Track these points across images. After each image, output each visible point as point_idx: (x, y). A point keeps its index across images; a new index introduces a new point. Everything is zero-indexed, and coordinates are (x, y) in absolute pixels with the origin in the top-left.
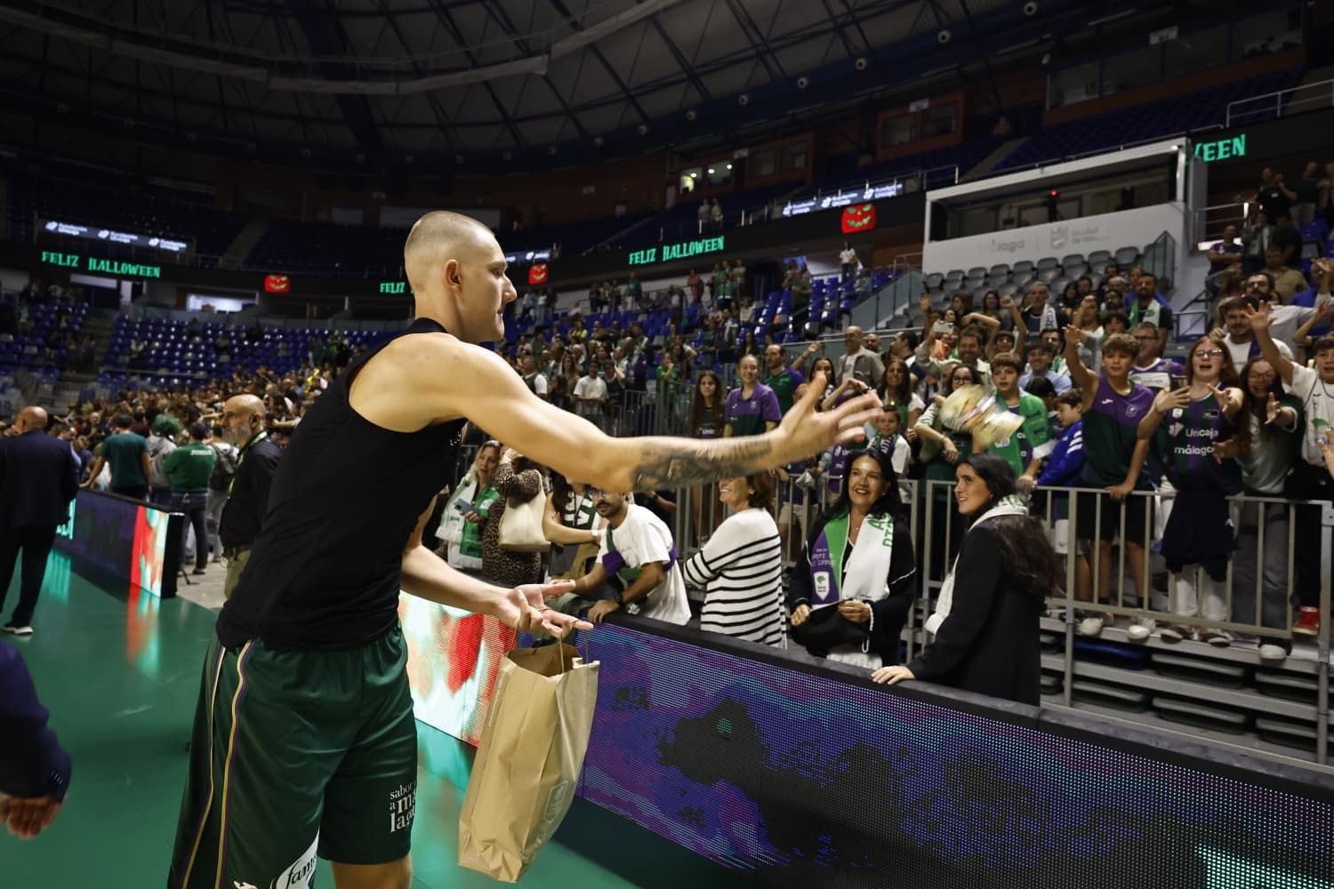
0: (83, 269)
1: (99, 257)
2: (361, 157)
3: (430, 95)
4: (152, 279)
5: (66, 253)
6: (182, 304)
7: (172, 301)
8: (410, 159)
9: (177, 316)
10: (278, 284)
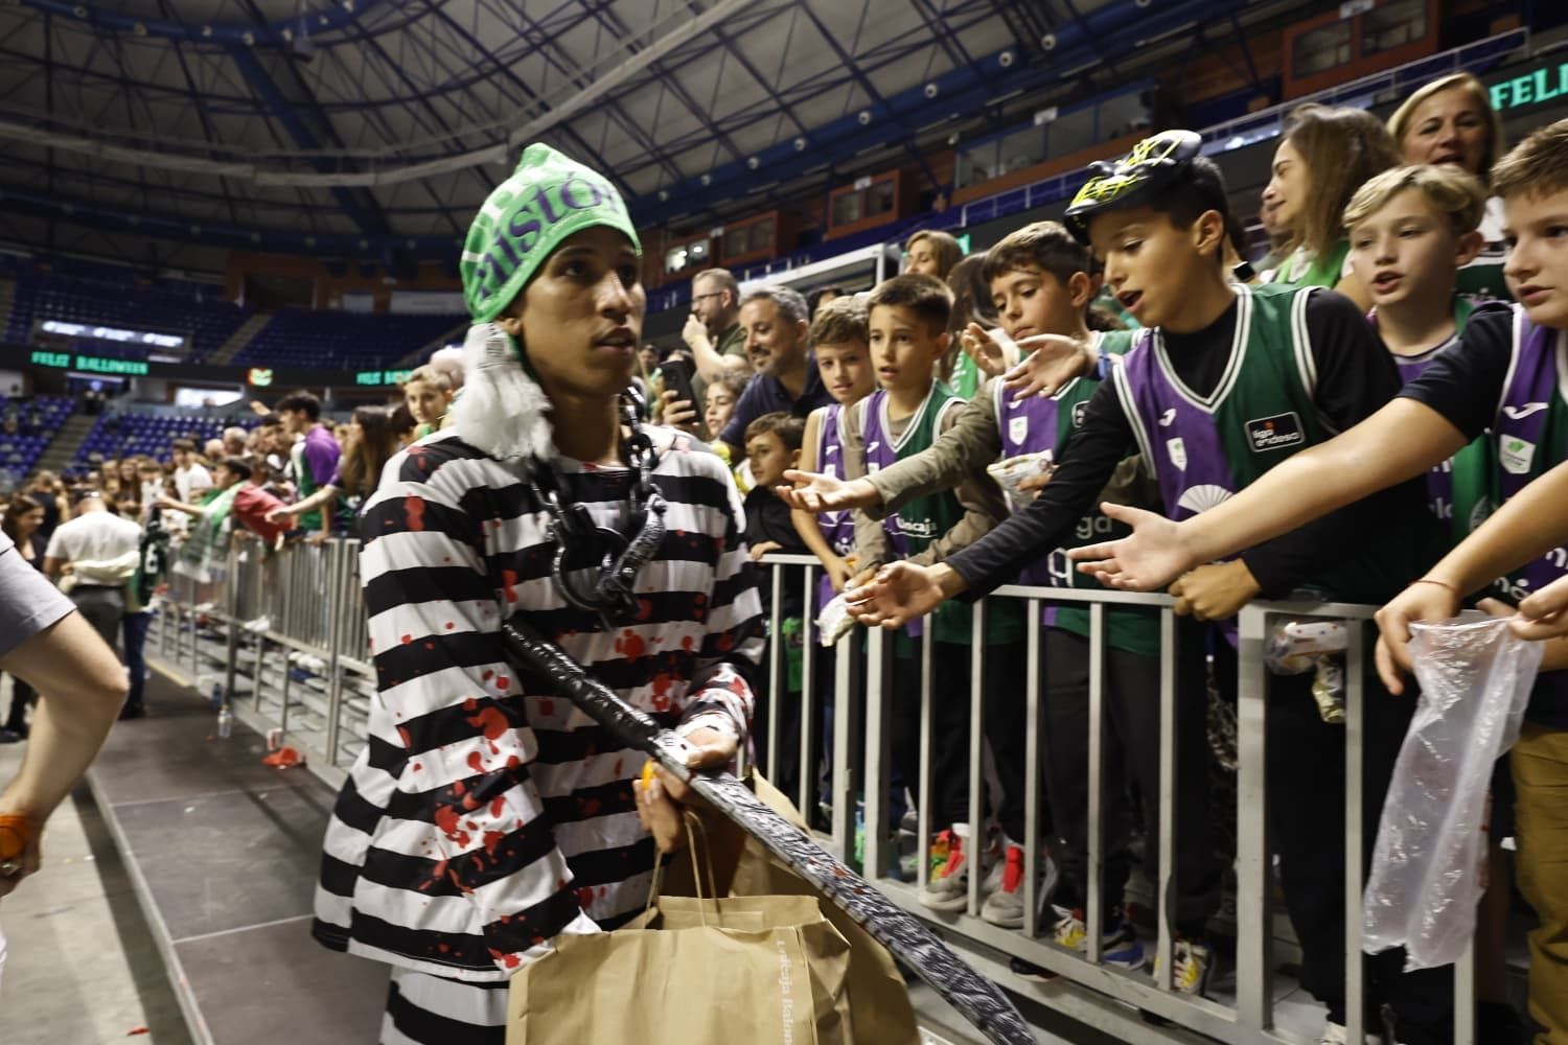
0: (72, 366)
1: (89, 355)
2: (364, 244)
3: (425, 182)
4: (139, 376)
5: (57, 352)
6: (170, 400)
7: (161, 396)
8: (411, 244)
9: (164, 413)
10: (260, 377)
